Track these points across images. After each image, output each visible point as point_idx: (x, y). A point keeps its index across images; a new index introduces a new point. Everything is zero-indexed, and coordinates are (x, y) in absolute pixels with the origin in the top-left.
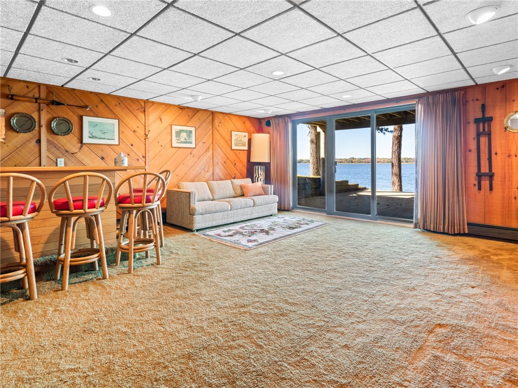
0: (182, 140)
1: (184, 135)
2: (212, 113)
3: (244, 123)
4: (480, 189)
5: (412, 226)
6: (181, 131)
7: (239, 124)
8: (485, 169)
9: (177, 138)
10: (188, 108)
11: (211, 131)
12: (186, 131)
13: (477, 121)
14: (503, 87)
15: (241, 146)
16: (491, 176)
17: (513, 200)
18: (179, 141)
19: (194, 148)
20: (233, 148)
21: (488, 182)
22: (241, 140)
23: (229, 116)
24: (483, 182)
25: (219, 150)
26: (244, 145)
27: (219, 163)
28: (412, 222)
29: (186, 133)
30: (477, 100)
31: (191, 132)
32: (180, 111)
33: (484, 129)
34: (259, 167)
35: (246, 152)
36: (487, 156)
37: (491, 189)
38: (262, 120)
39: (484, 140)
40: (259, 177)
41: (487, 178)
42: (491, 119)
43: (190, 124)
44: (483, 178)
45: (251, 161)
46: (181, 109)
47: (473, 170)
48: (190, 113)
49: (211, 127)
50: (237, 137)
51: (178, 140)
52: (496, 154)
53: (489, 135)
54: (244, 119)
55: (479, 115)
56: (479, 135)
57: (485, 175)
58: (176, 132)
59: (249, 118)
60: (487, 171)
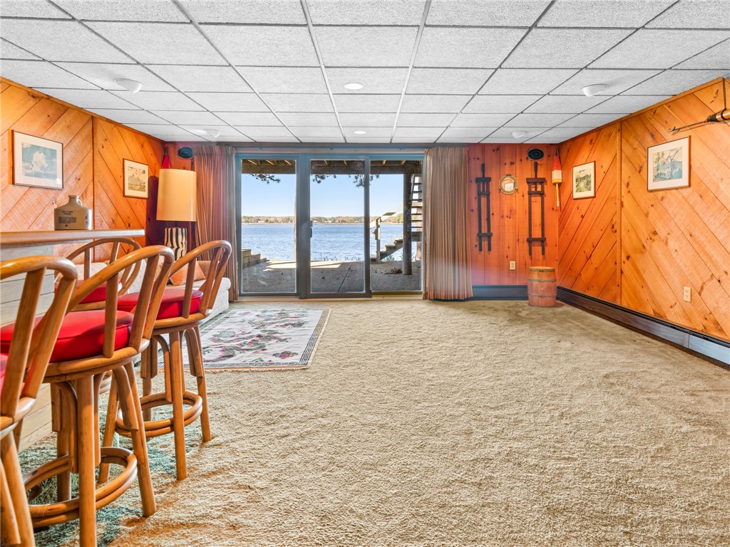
0: (36, 169)
1: (39, 157)
2: (93, 117)
3: (143, 146)
4: (481, 250)
5: (421, 297)
6: (35, 148)
7: (134, 147)
8: (484, 230)
9: (27, 164)
10: (49, 98)
11: (91, 154)
12: (44, 150)
13: (478, 180)
14: (498, 149)
15: (138, 190)
16: (489, 236)
17: (506, 258)
18: (29, 171)
19: (59, 190)
20: (127, 194)
21: (486, 243)
22: (138, 179)
23: (120, 128)
24: (483, 243)
25: (104, 196)
26: (142, 189)
27: (104, 222)
28: (420, 293)
29: (45, 154)
30: (478, 159)
31: (53, 152)
32: (32, 102)
33: (484, 190)
34: (180, 230)
35: (145, 201)
36: (486, 217)
37: (490, 249)
38: (169, 146)
39: (483, 200)
40: (178, 248)
41: (486, 238)
42: (489, 179)
43: (51, 134)
44: (483, 238)
45: (159, 218)
46: (33, 97)
47: (475, 231)
48: (51, 111)
49: (90, 146)
50: (133, 171)
51: (27, 168)
52: (493, 214)
53: (488, 195)
54: (143, 139)
55: (480, 175)
56: (479, 194)
57: (485, 235)
58: (23, 149)
59: (149, 137)
60: (486, 232)
